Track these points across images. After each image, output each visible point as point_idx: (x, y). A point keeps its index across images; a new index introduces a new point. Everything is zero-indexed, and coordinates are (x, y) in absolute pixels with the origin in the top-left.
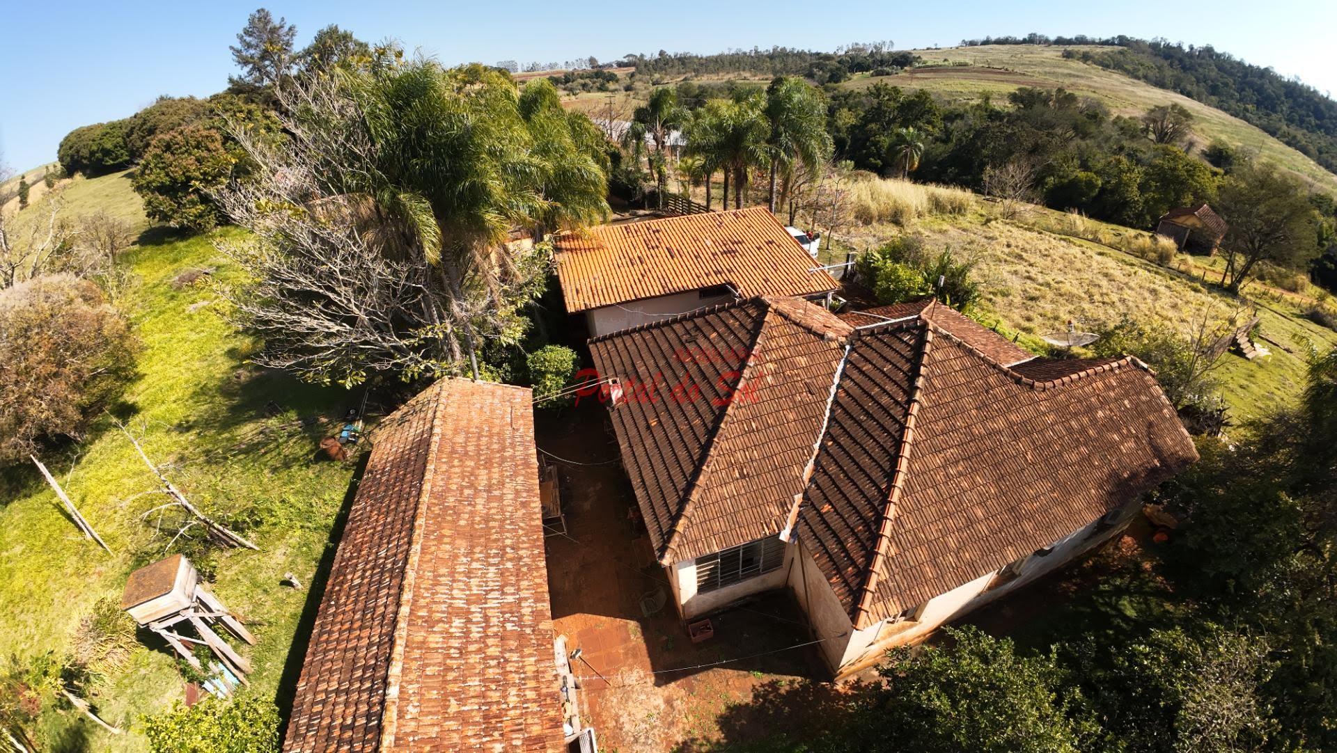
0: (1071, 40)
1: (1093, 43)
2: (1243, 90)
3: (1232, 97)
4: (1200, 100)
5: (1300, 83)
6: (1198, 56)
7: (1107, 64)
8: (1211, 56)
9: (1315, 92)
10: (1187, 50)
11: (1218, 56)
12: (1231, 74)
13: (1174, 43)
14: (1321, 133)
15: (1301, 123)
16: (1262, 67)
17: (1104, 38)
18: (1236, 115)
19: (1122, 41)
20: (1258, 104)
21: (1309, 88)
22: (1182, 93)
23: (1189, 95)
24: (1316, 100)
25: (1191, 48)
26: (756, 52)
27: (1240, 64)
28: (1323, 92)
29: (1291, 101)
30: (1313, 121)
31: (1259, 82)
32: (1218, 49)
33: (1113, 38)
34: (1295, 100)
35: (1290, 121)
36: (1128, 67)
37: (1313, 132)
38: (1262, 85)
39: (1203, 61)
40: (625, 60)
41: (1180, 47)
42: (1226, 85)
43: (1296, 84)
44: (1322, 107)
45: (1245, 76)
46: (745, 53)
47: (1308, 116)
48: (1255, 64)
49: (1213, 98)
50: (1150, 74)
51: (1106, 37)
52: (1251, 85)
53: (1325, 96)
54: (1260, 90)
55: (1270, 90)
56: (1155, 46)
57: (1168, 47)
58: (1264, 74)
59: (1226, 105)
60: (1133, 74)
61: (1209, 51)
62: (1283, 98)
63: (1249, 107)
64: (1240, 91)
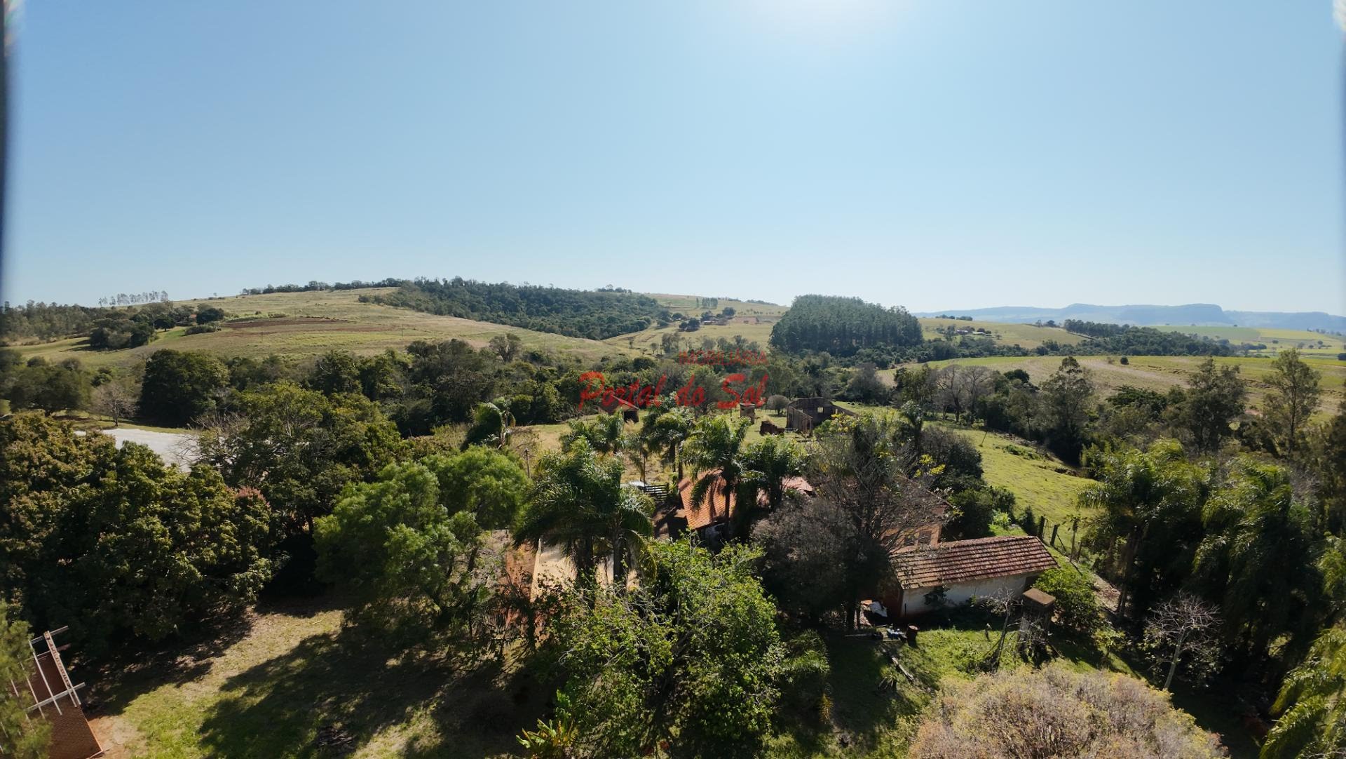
0: (348, 285)
1: (368, 286)
2: (491, 303)
3: (486, 310)
4: (468, 318)
5: (528, 286)
6: (453, 286)
7: (396, 303)
9: (541, 288)
10: (442, 283)
11: (466, 283)
12: (480, 294)
13: (432, 279)
14: (554, 314)
15: (538, 313)
16: (499, 283)
17: (376, 282)
18: (495, 322)
19: (392, 283)
20: (505, 310)
21: (535, 287)
22: (455, 316)
24: (543, 293)
27: (483, 285)
28: (546, 286)
29: (525, 301)
30: (545, 308)
31: (500, 295)
32: (465, 279)
33: (384, 281)
34: (528, 300)
35: (530, 314)
37: (548, 315)
38: (503, 296)
39: (458, 289)
41: (437, 282)
42: (479, 302)
44: (549, 297)
45: (490, 292)
47: (541, 306)
48: (494, 283)
49: (476, 314)
52: (496, 298)
54: (503, 300)
55: (509, 297)
56: (419, 283)
58: (502, 288)
60: (418, 309)
61: (458, 281)
62: (520, 301)
63: (500, 313)
64: (489, 304)
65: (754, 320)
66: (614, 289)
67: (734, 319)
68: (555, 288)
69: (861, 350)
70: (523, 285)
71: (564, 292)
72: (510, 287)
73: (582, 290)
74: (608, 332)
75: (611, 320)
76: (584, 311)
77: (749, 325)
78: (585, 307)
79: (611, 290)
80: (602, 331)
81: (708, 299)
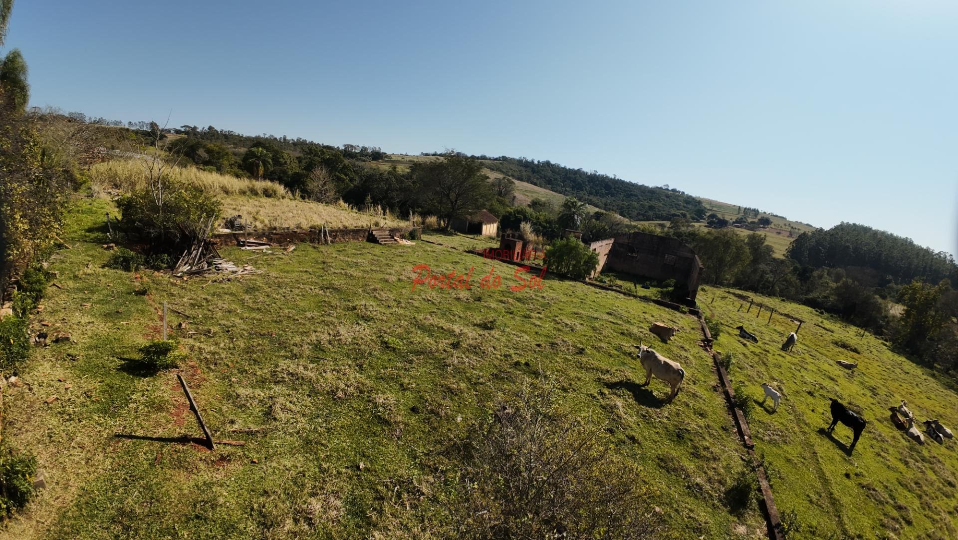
1: (490, 159)
2: (565, 181)
3: (559, 184)
5: (597, 174)
6: (542, 166)
8: (548, 166)
11: (552, 165)
12: (559, 174)
13: (529, 159)
15: (597, 193)
16: (576, 169)
17: (495, 157)
19: (504, 159)
20: (573, 187)
21: (602, 175)
22: (531, 183)
23: (535, 184)
25: (539, 162)
26: (285, 139)
27: (564, 168)
29: (592, 183)
30: (604, 191)
31: (574, 176)
32: (553, 162)
33: (500, 157)
34: (595, 183)
35: (591, 193)
36: (504, 170)
37: (603, 197)
38: (576, 178)
39: (544, 169)
40: (183, 129)
41: (533, 162)
42: (556, 179)
43: (595, 175)
44: (610, 184)
45: (566, 175)
46: (276, 139)
47: (601, 189)
48: (572, 168)
50: (515, 174)
51: (496, 156)
52: (569, 178)
53: (613, 177)
54: (574, 181)
55: (580, 179)
56: (520, 161)
57: (526, 161)
58: (578, 173)
59: (555, 189)
61: (548, 163)
62: (587, 183)
63: (568, 189)
64: (564, 182)
65: (788, 234)
66: (670, 189)
67: (767, 229)
68: (617, 178)
69: (893, 285)
70: (593, 172)
71: (622, 182)
72: (584, 172)
73: (640, 184)
74: (644, 215)
75: (651, 208)
76: (633, 198)
77: (780, 236)
78: (636, 196)
79: (667, 189)
80: (638, 214)
81: (749, 209)
